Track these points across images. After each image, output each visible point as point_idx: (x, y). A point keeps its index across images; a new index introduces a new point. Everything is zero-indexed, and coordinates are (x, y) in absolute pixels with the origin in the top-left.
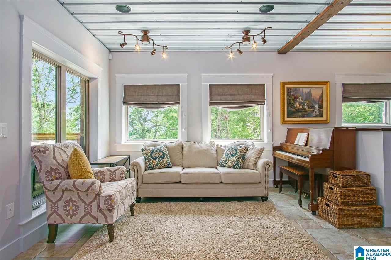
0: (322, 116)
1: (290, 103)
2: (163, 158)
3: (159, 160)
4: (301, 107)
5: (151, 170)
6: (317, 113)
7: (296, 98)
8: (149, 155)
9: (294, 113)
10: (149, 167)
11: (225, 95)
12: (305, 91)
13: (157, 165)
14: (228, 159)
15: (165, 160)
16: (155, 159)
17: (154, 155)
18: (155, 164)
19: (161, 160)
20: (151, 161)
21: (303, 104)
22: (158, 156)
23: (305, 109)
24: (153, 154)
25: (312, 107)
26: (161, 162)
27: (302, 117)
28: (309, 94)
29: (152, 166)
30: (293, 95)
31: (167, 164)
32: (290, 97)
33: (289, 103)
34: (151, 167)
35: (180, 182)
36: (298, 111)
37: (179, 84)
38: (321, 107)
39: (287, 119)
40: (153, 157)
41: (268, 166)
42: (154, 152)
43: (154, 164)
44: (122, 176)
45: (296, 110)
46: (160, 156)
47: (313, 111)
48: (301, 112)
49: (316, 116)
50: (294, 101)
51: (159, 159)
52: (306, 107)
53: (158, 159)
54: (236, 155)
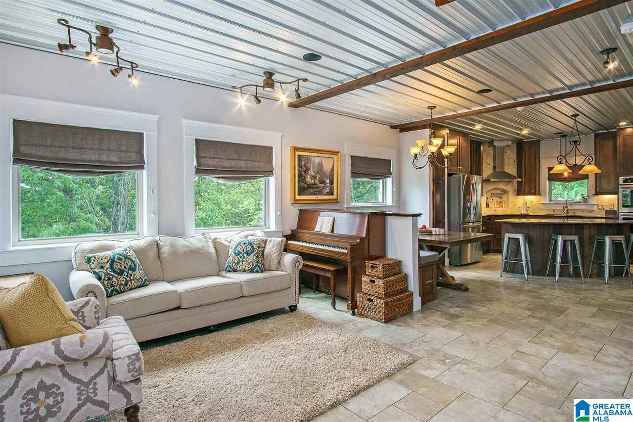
0: (332, 194)
1: (302, 175)
2: (134, 270)
3: (129, 275)
4: (313, 181)
5: (115, 295)
6: (328, 191)
7: (308, 169)
8: (107, 268)
9: (305, 189)
10: (112, 291)
11: (219, 158)
12: (317, 160)
13: (126, 284)
14: (241, 260)
15: (138, 273)
16: (121, 273)
17: (117, 266)
18: (123, 283)
19: (131, 275)
20: (114, 279)
21: (314, 177)
22: (126, 268)
23: (316, 184)
24: (115, 266)
25: (323, 182)
26: (132, 278)
27: (314, 194)
28: (320, 165)
29: (118, 288)
30: (305, 165)
31: (142, 279)
32: (301, 167)
33: (300, 176)
34: (116, 290)
35: (178, 308)
36: (310, 186)
37: (142, 132)
38: (332, 182)
39: (298, 197)
40: (117, 270)
41: (298, 264)
42: (116, 260)
43: (121, 284)
44: (97, 316)
45: (308, 185)
46: (127, 267)
47: (324, 187)
48: (313, 188)
49: (328, 194)
50: (305, 174)
51: (128, 273)
52: (317, 182)
53: (125, 273)
54: (252, 252)
